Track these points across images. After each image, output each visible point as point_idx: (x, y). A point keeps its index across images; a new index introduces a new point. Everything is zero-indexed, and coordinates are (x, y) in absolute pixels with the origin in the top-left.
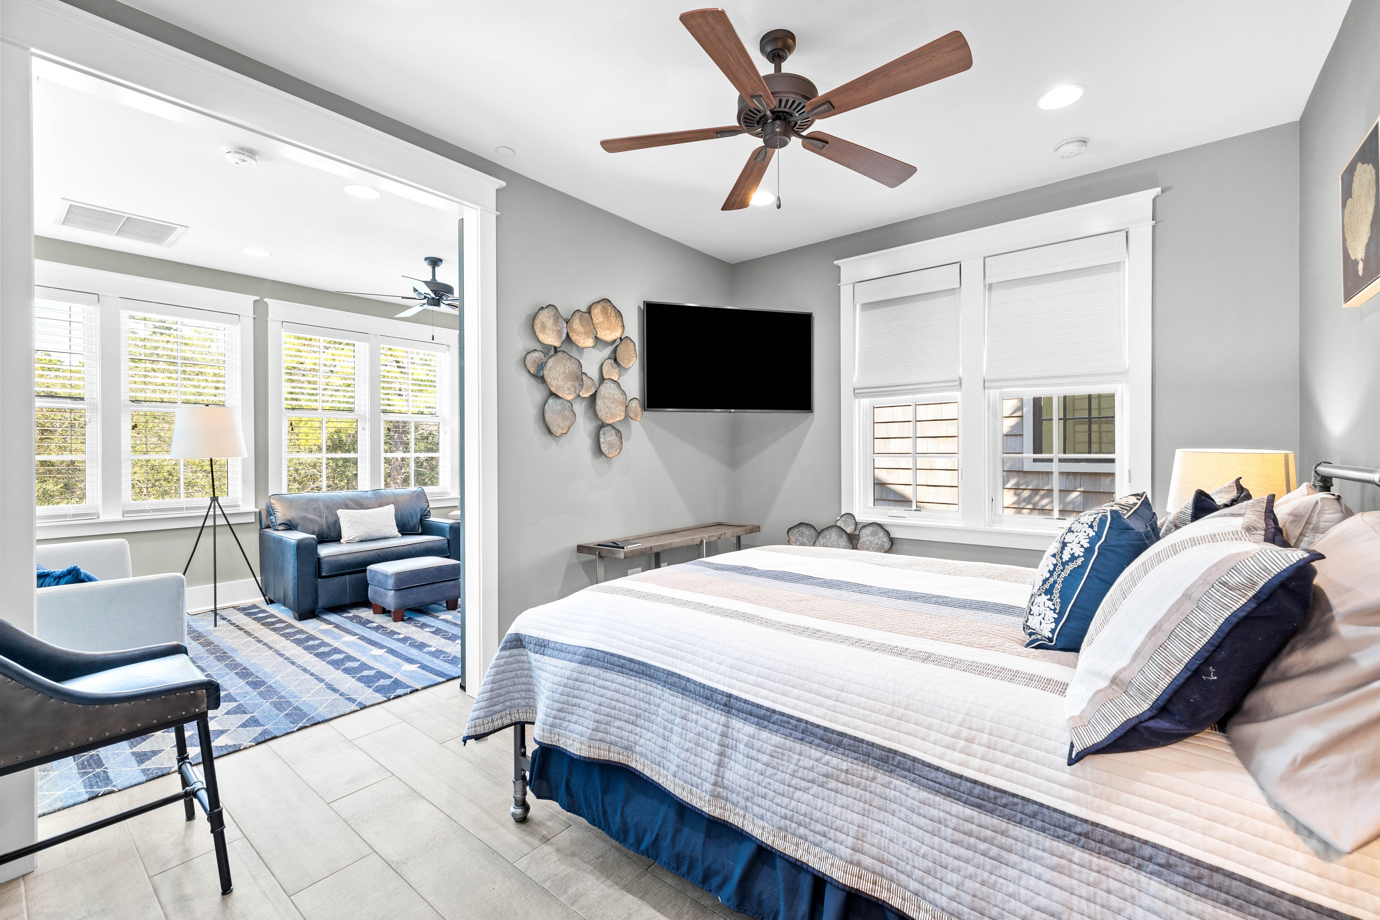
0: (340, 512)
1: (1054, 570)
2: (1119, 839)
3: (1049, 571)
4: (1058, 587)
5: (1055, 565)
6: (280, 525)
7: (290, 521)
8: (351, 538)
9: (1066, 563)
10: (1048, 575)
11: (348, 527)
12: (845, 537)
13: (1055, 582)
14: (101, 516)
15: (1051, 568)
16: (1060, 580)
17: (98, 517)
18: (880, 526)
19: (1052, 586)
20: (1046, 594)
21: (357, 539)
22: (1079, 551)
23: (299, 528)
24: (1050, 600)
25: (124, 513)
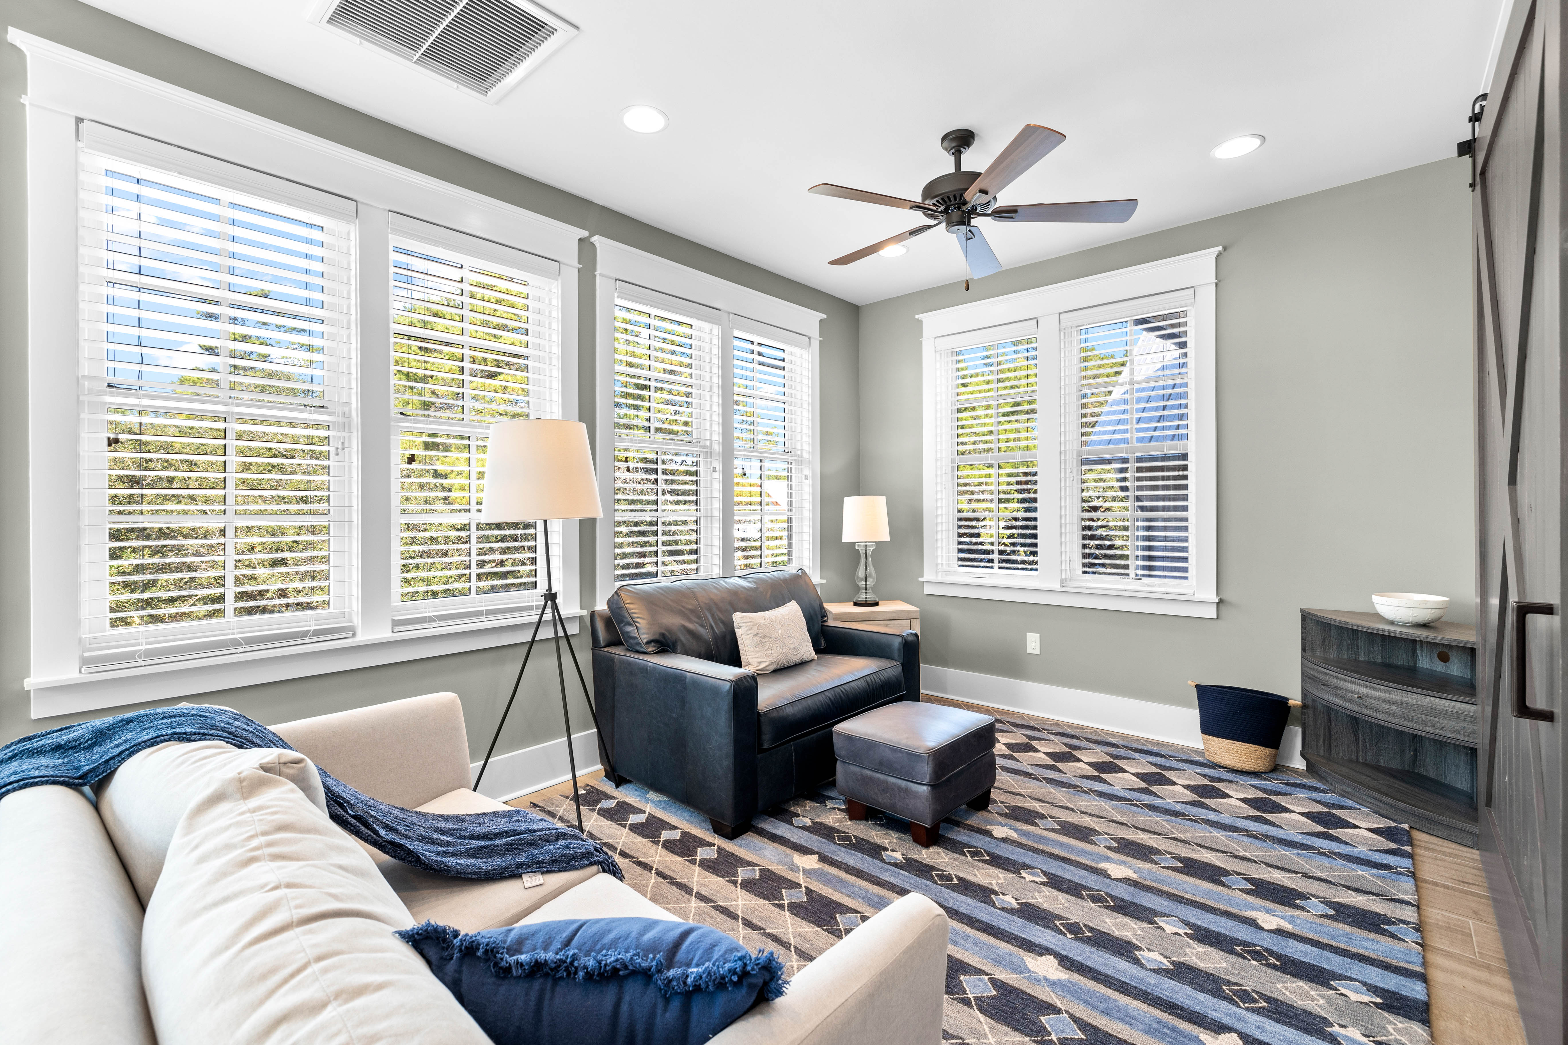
0: (737, 617)
6: (648, 643)
7: (663, 635)
8: (762, 666)
11: (756, 646)
14: (359, 632)
17: (354, 635)
21: (772, 668)
23: (679, 649)
25: (396, 623)
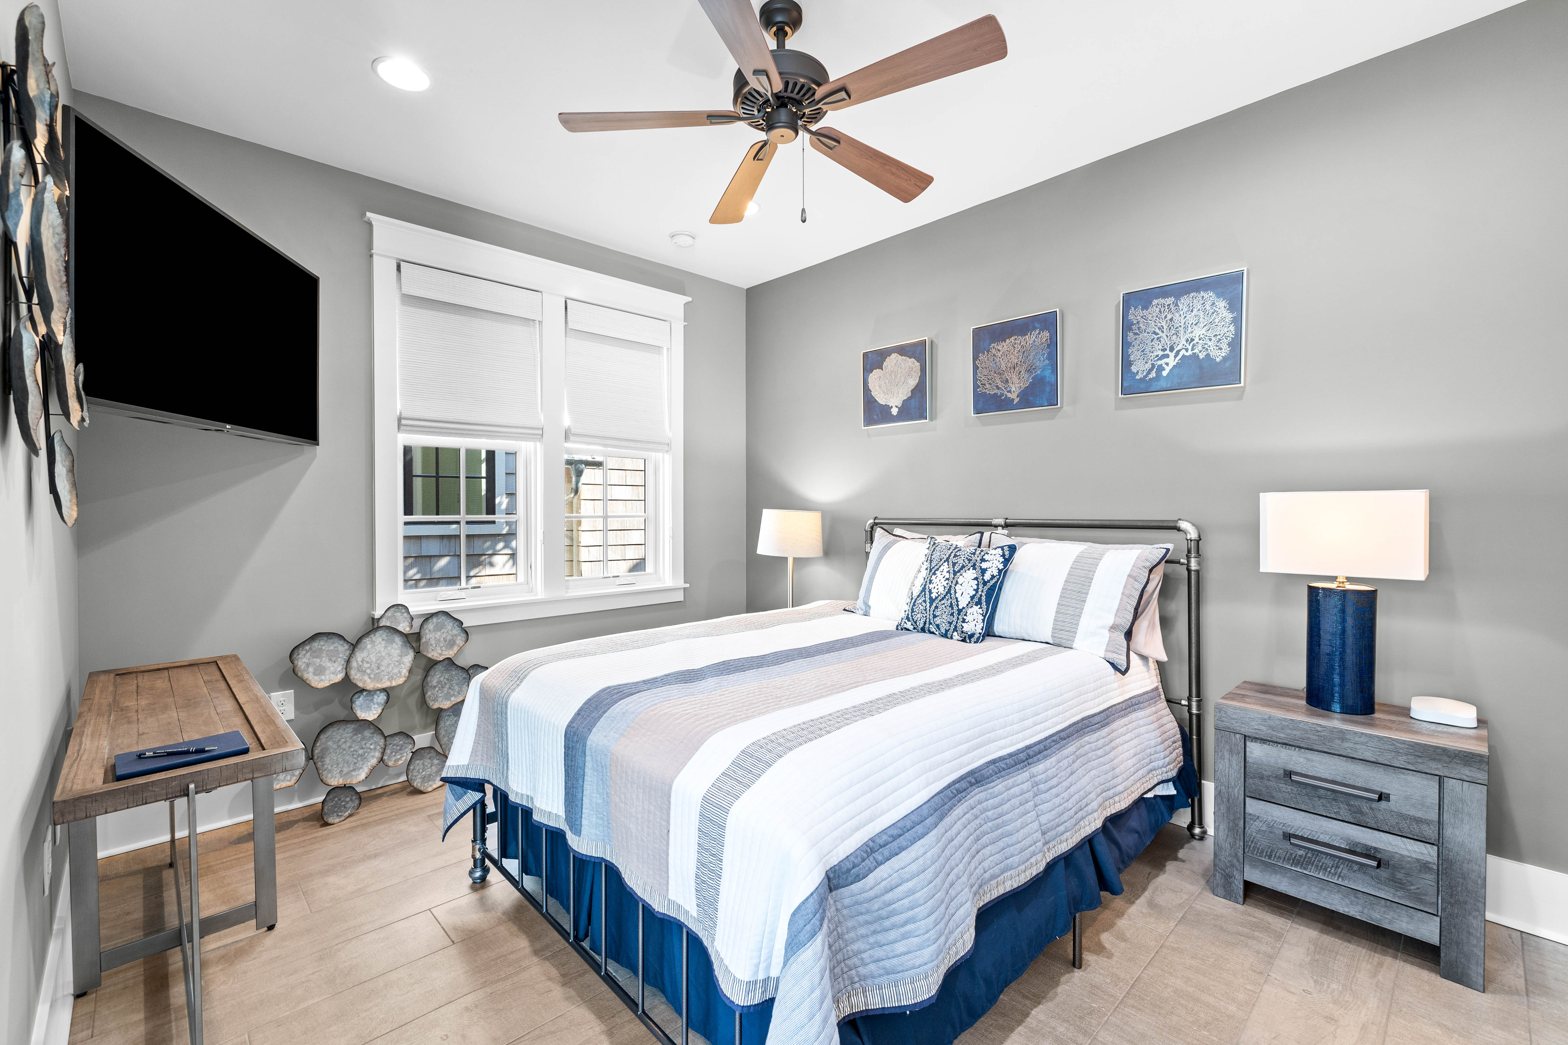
1: (978, 588)
2: (1062, 734)
3: (974, 590)
4: (983, 598)
5: (978, 585)
9: (989, 581)
10: (974, 593)
12: (398, 640)
13: (981, 595)
15: (975, 587)
16: (983, 594)
18: (446, 614)
19: (980, 599)
20: (976, 605)
22: (996, 573)
24: (981, 608)
